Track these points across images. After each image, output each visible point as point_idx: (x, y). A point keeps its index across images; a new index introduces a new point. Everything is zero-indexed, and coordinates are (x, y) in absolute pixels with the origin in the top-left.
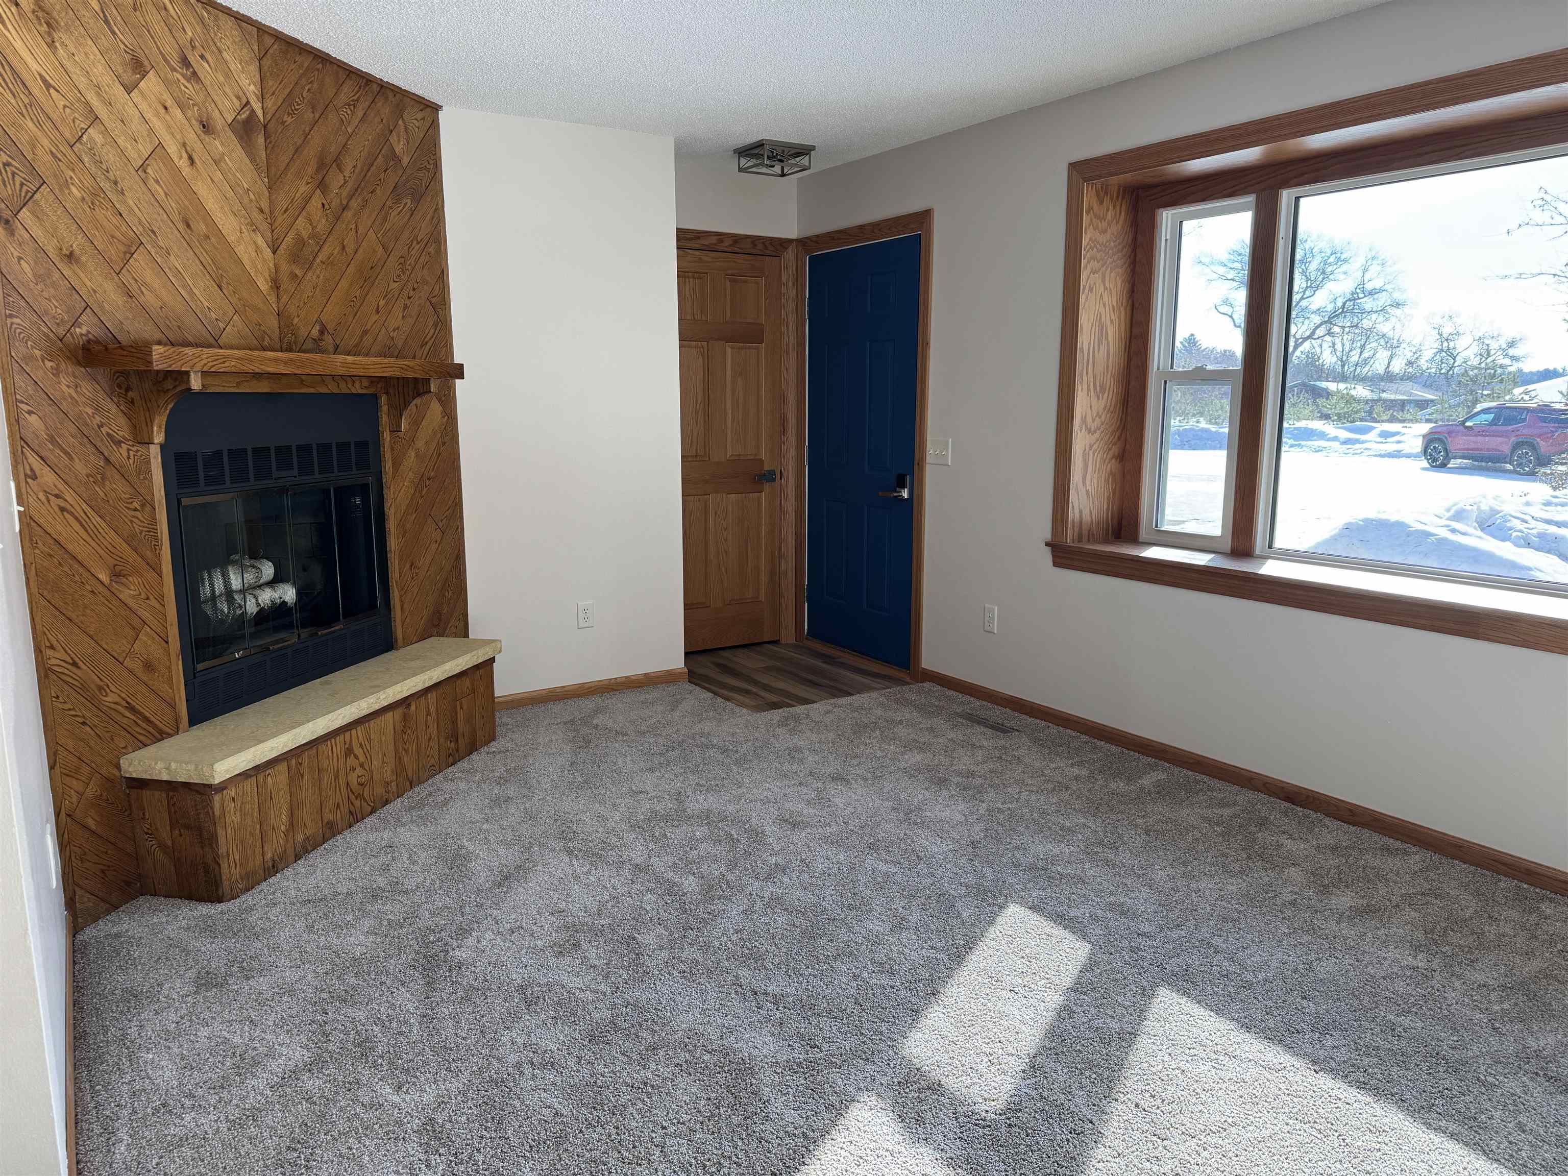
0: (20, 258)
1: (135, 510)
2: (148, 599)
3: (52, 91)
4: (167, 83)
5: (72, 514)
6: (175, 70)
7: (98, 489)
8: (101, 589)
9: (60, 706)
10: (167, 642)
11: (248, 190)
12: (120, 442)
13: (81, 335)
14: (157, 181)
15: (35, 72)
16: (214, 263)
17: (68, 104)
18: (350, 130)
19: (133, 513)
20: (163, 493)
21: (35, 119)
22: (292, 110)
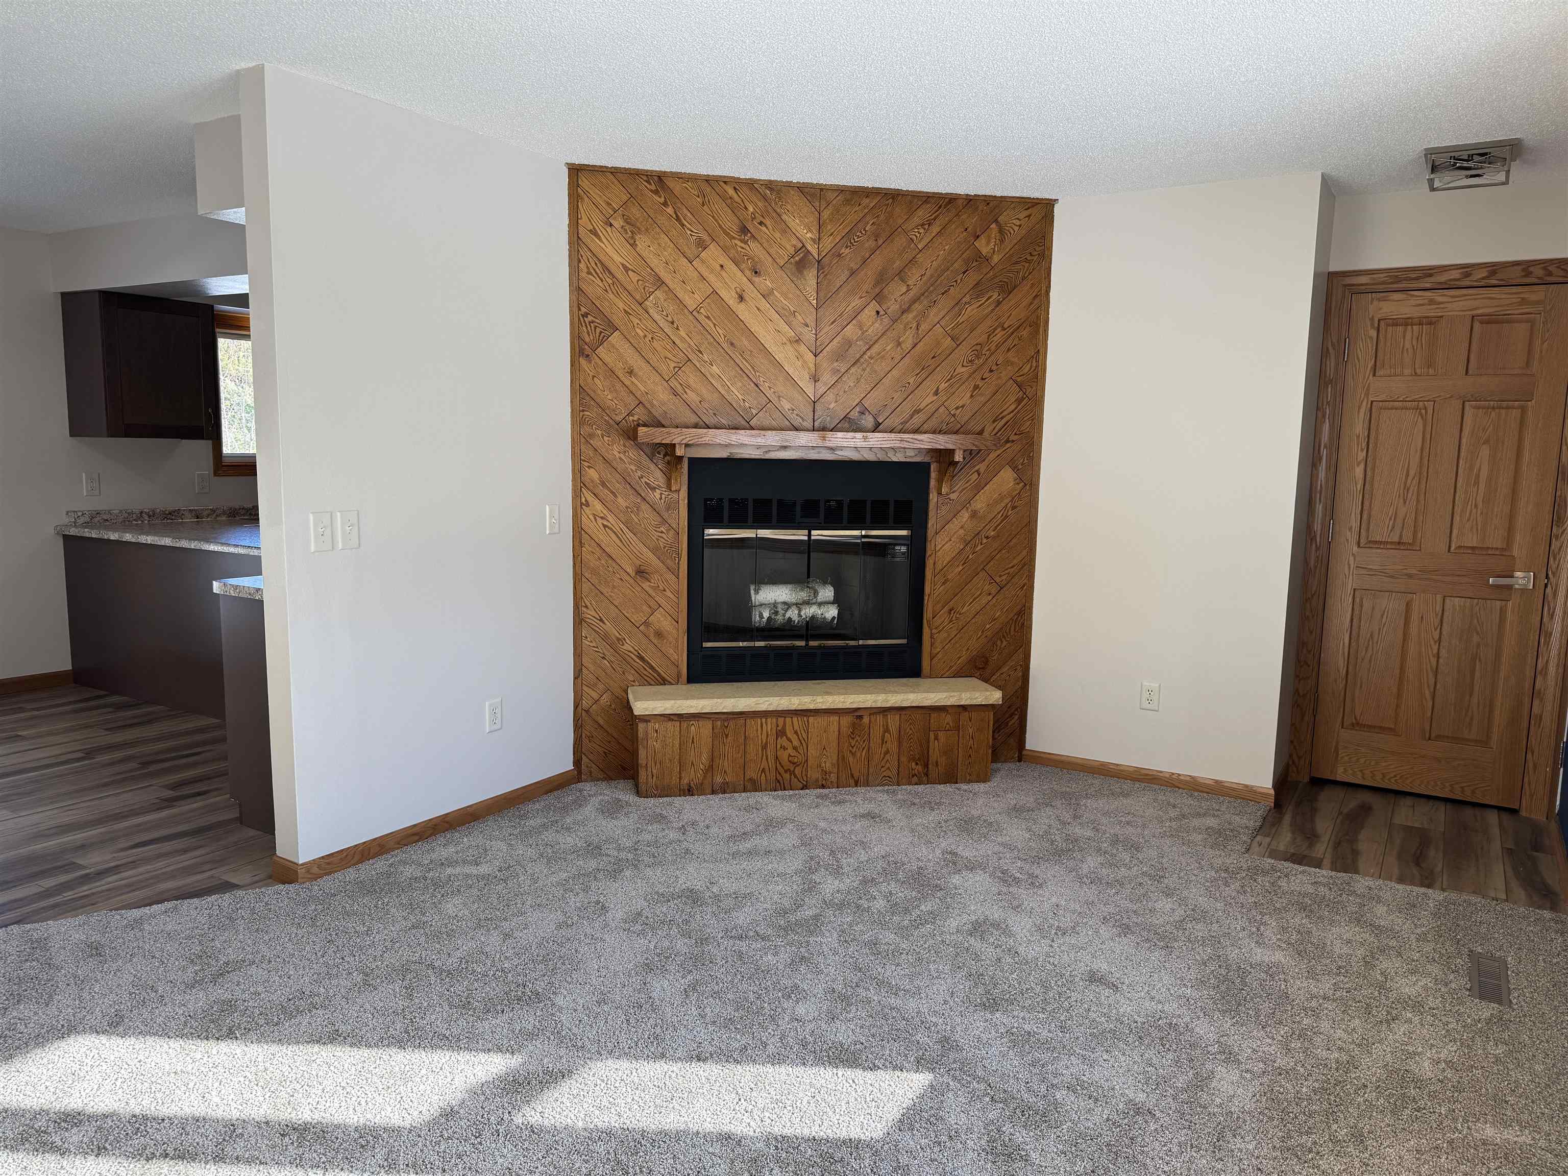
0: (594, 377)
1: (662, 532)
2: (665, 590)
3: (630, 272)
4: (725, 249)
5: (611, 529)
6: (734, 238)
7: (633, 517)
8: (628, 578)
9: (588, 643)
10: (678, 622)
11: (794, 312)
12: (655, 488)
13: (633, 421)
14: (708, 318)
15: (619, 264)
16: (753, 368)
17: (641, 278)
18: (920, 246)
19: (660, 534)
20: (686, 524)
21: (615, 292)
22: (851, 243)
